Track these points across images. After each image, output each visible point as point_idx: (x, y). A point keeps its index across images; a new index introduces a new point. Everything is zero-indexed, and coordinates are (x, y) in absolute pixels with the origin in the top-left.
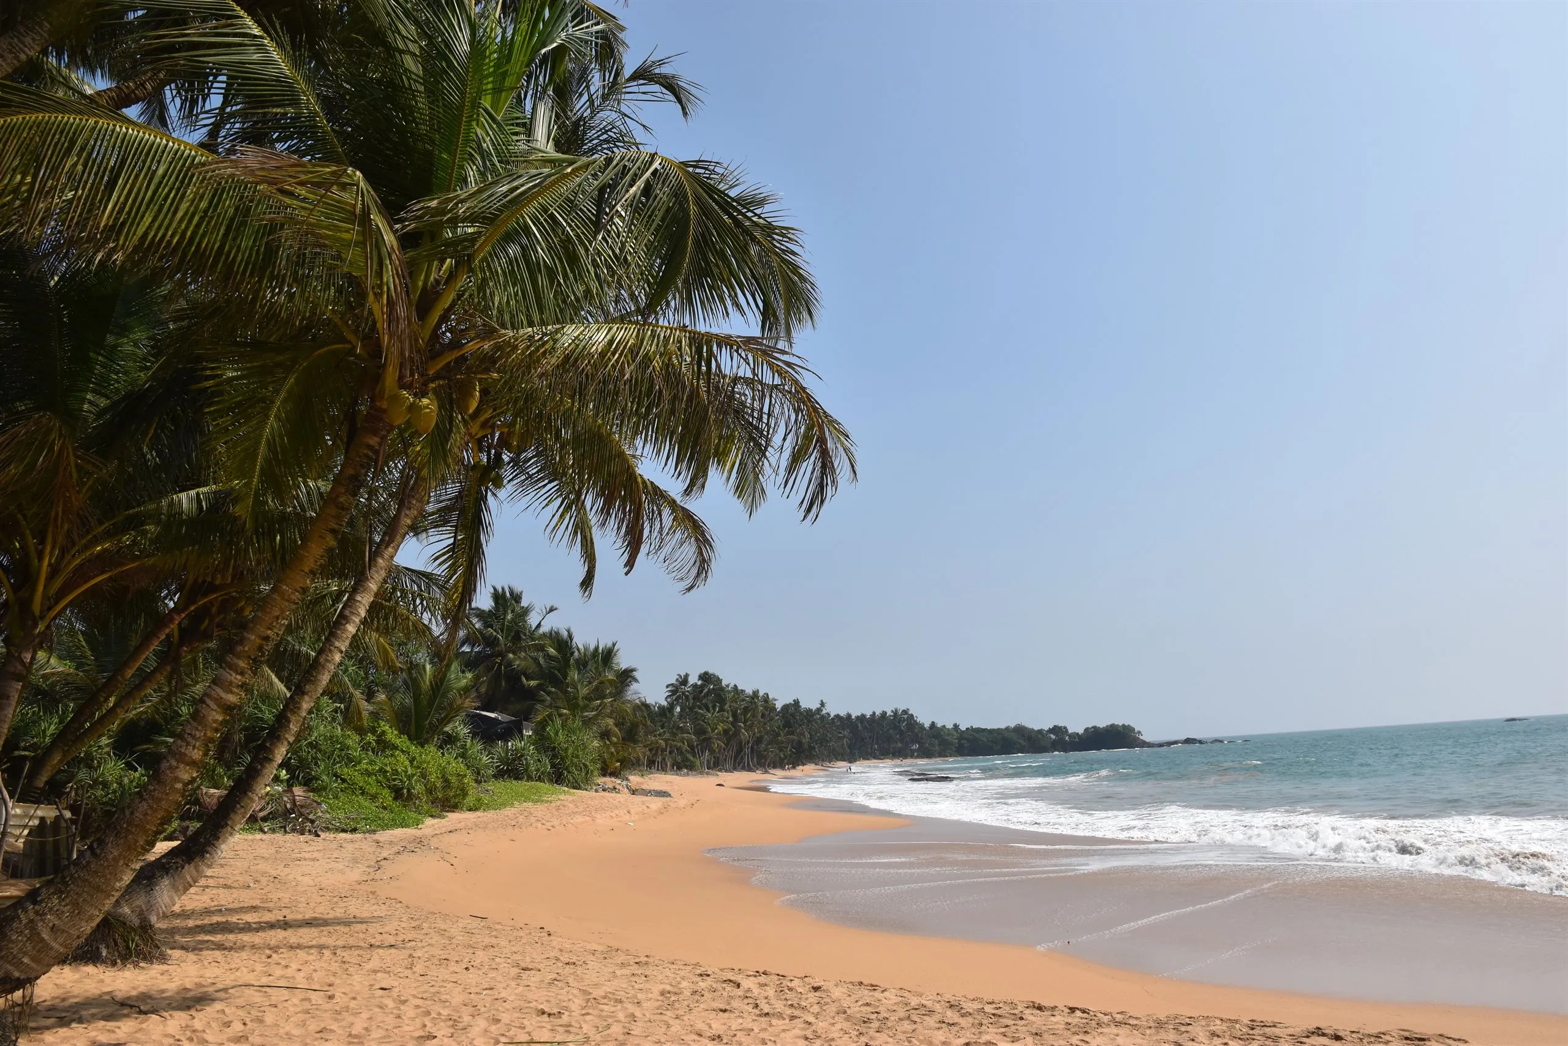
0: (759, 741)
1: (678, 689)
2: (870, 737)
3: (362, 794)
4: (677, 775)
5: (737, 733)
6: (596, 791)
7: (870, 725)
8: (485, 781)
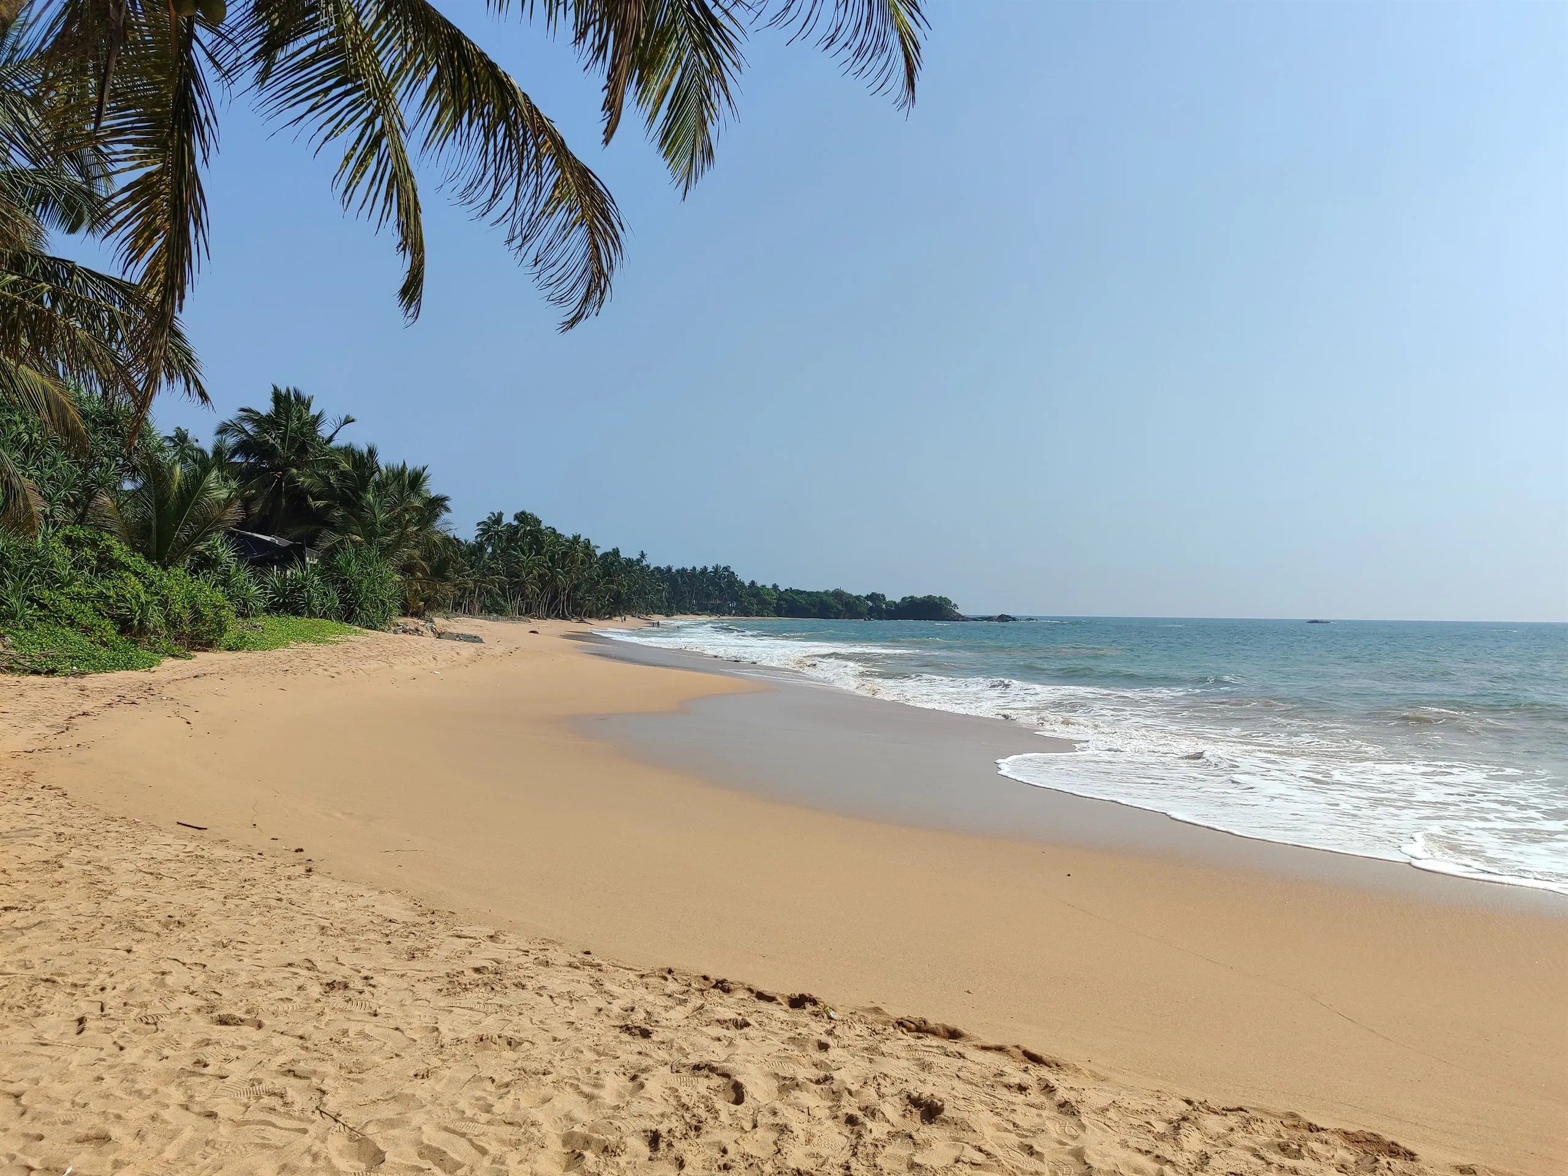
0: (576, 588)
1: (491, 527)
2: (689, 592)
3: (71, 625)
4: (486, 619)
5: (553, 578)
6: (395, 632)
7: (690, 580)
8: (254, 615)
